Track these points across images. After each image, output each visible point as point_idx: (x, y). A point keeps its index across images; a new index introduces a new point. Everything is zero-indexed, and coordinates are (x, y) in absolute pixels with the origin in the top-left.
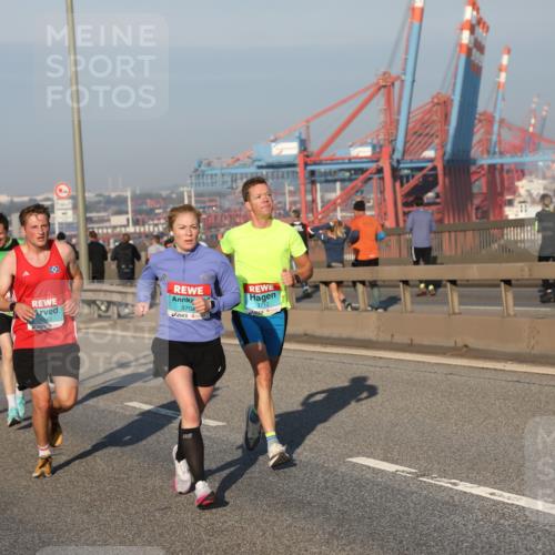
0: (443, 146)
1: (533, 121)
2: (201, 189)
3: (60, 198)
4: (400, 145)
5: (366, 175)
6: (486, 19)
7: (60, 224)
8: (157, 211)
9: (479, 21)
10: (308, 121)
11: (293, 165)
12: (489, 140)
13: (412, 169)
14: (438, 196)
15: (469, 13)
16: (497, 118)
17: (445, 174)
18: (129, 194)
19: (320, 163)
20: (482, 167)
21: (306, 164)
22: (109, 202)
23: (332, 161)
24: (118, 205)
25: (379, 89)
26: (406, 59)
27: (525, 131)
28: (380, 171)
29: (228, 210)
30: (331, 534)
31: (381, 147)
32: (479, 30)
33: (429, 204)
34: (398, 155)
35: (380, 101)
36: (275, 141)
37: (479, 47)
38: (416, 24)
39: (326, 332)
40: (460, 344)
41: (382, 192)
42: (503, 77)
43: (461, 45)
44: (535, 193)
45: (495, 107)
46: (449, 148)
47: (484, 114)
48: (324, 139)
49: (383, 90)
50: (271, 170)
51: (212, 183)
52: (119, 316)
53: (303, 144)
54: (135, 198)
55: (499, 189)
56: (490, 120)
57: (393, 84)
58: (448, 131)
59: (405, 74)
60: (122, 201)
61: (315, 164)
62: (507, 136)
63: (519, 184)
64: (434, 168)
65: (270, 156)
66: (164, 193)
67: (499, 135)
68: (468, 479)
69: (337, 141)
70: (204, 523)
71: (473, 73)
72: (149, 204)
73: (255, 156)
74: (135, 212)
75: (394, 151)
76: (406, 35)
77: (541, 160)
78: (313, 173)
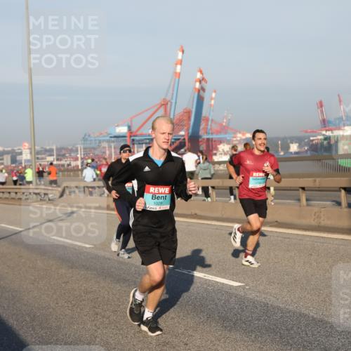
0: (188, 130)
1: (225, 121)
2: (86, 146)
3: (25, 149)
7: (25, 160)
8: (67, 155)
9: (203, 79)
10: (131, 118)
11: (125, 137)
12: (207, 128)
13: (176, 139)
15: (199, 76)
16: (210, 118)
17: (189, 142)
18: (54, 148)
19: (136, 136)
20: (204, 139)
21: (131, 136)
22: (46, 151)
23: (141, 135)
24: (50, 152)
25: (161, 106)
26: (173, 94)
27: (222, 125)
29: (97, 155)
32: (203, 82)
35: (162, 111)
36: (118, 126)
37: (203, 89)
38: (177, 79)
40: (193, 213)
43: (195, 88)
44: (225, 150)
45: (210, 114)
46: (190, 131)
47: (205, 117)
48: (137, 127)
49: (163, 106)
50: (115, 139)
51: (91, 144)
52: (49, 200)
53: (130, 128)
54: (57, 149)
55: (211, 148)
56: (207, 120)
57: (167, 104)
58: (189, 124)
59: (172, 98)
60: (52, 150)
61: (134, 136)
62: (215, 127)
63: (218, 146)
64: (184, 139)
65: (115, 132)
66: (70, 148)
67: (211, 125)
69: (145, 126)
70: (83, 288)
71: (200, 100)
72: (63, 152)
73: (109, 132)
74: (58, 155)
76: (172, 84)
77: (228, 137)
78: (133, 140)
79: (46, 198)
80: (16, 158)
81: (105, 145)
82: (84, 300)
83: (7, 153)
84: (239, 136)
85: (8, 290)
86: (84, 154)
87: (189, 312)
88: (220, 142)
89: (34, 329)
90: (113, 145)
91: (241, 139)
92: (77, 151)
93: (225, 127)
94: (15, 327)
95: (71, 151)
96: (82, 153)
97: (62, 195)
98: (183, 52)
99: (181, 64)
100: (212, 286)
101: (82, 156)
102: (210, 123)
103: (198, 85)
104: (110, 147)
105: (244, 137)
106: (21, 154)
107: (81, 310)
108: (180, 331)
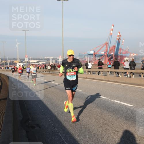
0: (114, 52)
4: (108, 52)
5: (103, 56)
7: (60, 61)
9: (120, 35)
10: (95, 48)
11: (93, 54)
13: (110, 56)
14: (113, 60)
15: (118, 34)
19: (96, 54)
20: (119, 56)
23: (98, 54)
25: (105, 44)
26: (109, 41)
28: (105, 56)
29: (83, 60)
30: (96, 107)
32: (120, 37)
34: (108, 54)
35: (105, 46)
36: (90, 51)
37: (120, 39)
38: (111, 35)
39: (96, 78)
40: (116, 81)
41: (105, 59)
43: (117, 39)
45: (122, 47)
46: (115, 53)
48: (97, 51)
50: (89, 55)
51: (81, 57)
53: (94, 52)
55: (122, 59)
56: (121, 49)
57: (107, 44)
63: (125, 58)
64: (113, 56)
65: (90, 53)
68: (116, 100)
71: (119, 42)
73: (88, 53)
77: (128, 55)
78: (95, 56)
80: (57, 61)
81: (86, 57)
83: (54, 59)
84: (132, 55)
85: (54, 103)
88: (125, 57)
89: (62, 117)
90: (88, 57)
91: (133, 56)
93: (127, 51)
98: (113, 26)
99: (112, 30)
102: (122, 50)
104: (88, 58)
105: (133, 55)
106: (59, 59)
108: (111, 120)
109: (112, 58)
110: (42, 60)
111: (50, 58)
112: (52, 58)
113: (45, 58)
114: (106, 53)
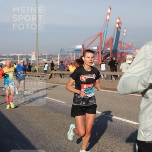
0: (112, 47)
1: (130, 43)
2: (62, 54)
3: (33, 55)
4: (103, 47)
5: (96, 53)
6: (121, 22)
7: (33, 60)
8: (53, 58)
9: (120, 22)
10: (84, 41)
11: (81, 50)
12: (121, 47)
13: (105, 52)
14: (110, 58)
15: (118, 21)
16: (123, 42)
17: (112, 53)
18: (47, 55)
20: (119, 52)
24: (44, 57)
26: (105, 30)
27: (128, 45)
28: (99, 52)
29: (67, 59)
31: (99, 47)
32: (120, 24)
33: (108, 59)
34: (102, 49)
35: (99, 38)
36: (77, 45)
37: (120, 27)
40: (114, 88)
41: (99, 56)
42: (124, 34)
43: (116, 27)
44: (130, 58)
45: (123, 40)
46: (113, 48)
47: (120, 41)
48: (88, 44)
49: (100, 36)
50: (76, 51)
51: (64, 53)
52: (44, 80)
53: (83, 46)
54: (48, 56)
56: (121, 43)
57: (102, 34)
58: (113, 45)
59: (104, 32)
60: (45, 56)
62: (125, 46)
63: (127, 56)
64: (110, 52)
65: (76, 48)
66: (54, 55)
67: (123, 46)
69: (90, 46)
70: (61, 122)
71: (118, 33)
72: (51, 57)
73: (73, 48)
74: (48, 58)
75: (102, 48)
76: (105, 24)
77: (132, 51)
79: (43, 78)
80: (28, 59)
81: (71, 54)
82: (62, 128)
83: (24, 57)
85: (25, 122)
86: (61, 58)
87: (113, 136)
88: (128, 54)
89: (38, 141)
90: (75, 54)
92: (57, 56)
93: (130, 46)
94: (29, 139)
95: (55, 56)
96: (60, 58)
97: (50, 78)
98: (111, 9)
99: (109, 15)
100: (124, 124)
101: (60, 59)
102: (123, 44)
103: (117, 25)
104: (73, 55)
106: (31, 57)
107: (60, 132)
108: (109, 145)
109: (108, 55)
110: (6, 58)
111: (18, 55)
112: (21, 55)
113: (10, 55)
114: (100, 48)
